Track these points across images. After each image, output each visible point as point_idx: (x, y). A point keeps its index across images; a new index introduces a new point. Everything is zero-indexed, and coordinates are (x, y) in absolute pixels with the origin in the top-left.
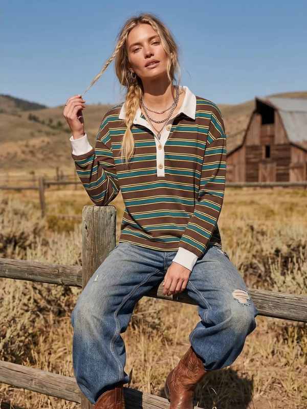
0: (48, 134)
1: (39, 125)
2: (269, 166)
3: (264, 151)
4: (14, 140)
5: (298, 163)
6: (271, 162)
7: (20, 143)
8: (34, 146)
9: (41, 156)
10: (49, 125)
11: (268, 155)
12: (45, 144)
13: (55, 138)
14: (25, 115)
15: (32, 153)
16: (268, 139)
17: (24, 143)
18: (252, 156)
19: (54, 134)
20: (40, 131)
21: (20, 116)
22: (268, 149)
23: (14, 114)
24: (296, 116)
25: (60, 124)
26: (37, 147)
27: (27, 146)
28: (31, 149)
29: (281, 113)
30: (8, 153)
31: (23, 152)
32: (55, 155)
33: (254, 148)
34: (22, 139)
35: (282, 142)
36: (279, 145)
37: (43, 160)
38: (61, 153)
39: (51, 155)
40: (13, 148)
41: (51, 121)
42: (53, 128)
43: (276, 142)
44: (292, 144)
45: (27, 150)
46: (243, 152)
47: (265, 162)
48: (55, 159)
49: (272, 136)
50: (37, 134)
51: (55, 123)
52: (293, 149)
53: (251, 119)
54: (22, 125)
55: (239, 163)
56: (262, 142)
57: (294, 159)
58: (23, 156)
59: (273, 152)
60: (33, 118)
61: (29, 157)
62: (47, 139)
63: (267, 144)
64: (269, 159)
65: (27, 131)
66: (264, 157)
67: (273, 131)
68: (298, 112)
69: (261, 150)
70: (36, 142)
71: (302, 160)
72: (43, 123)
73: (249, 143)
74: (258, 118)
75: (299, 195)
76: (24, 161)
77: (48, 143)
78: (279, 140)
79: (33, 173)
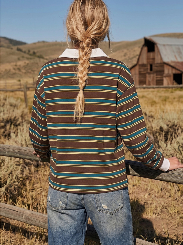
0: (28, 59)
1: (23, 54)
2: (152, 75)
3: (149, 67)
4: (9, 62)
5: (168, 73)
6: (153, 74)
7: (12, 64)
8: (20, 66)
9: (24, 71)
10: (28, 54)
11: (151, 69)
12: (26, 64)
13: (32, 61)
14: (15, 48)
15: (19, 69)
16: (151, 60)
17: (15, 64)
18: (142, 70)
19: (31, 59)
20: (23, 57)
21: (12, 49)
22: (151, 66)
23: (8, 47)
24: (167, 47)
25: (34, 53)
26: (22, 66)
27: (16, 65)
28: (18, 67)
29: (158, 46)
30: (6, 70)
31: (14, 69)
32: (32, 70)
33: (143, 65)
34: (13, 62)
35: (159, 62)
36: (157, 64)
37: (25, 73)
38: (35, 69)
39: (30, 71)
40: (8, 67)
41: (29, 51)
42: (31, 55)
43: (156, 62)
44: (165, 63)
45: (16, 68)
46: (137, 67)
47: (149, 74)
48: (32, 72)
49: (154, 59)
50: (21, 58)
51: (31, 52)
52: (165, 66)
53: (142, 49)
54: (13, 54)
55: (135, 74)
56: (148, 62)
57: (166, 72)
58: (14, 71)
59: (154, 68)
60: (19, 50)
61: (17, 71)
62: (27, 62)
63: (151, 63)
64: (152, 72)
65: (16, 57)
66: (149, 71)
67: (154, 56)
68: (168, 45)
69: (148, 66)
70: (21, 63)
71: (170, 72)
72: (25, 52)
73: (140, 63)
74: (146, 49)
75: (169, 92)
76: (15, 74)
77: (28, 64)
78: (158, 61)
79: (20, 81)
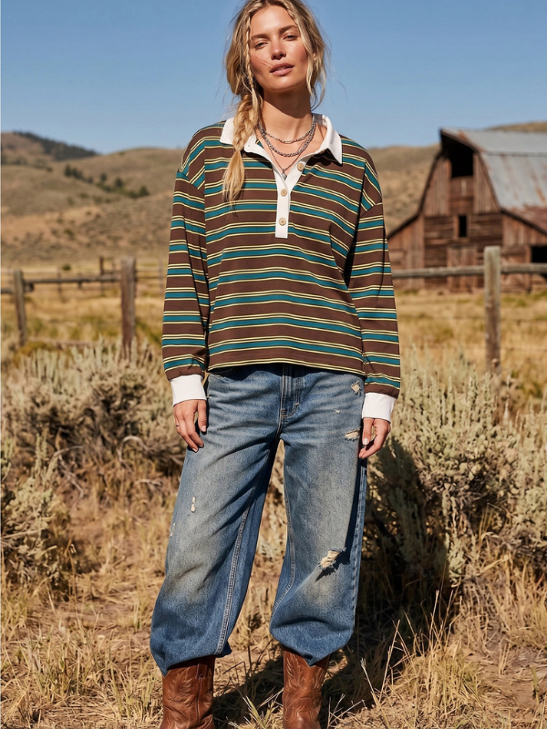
0: (98, 201)
1: (83, 186)
2: (465, 251)
3: (456, 225)
4: (38, 211)
5: (516, 245)
6: (468, 246)
7: (48, 216)
8: (72, 222)
9: (84, 239)
10: (100, 186)
11: (463, 232)
12: (91, 218)
13: (110, 208)
14: (59, 167)
15: (70, 233)
16: (462, 204)
17: (56, 216)
18: (434, 234)
19: (108, 201)
20: (84, 196)
21: (50, 170)
22: (463, 221)
23: (38, 166)
24: (512, 162)
25: (119, 183)
26: (79, 223)
27: (60, 221)
28: (68, 226)
29: (484, 156)
30: (28, 235)
31: (54, 232)
32: (109, 237)
33: (438, 220)
34: (51, 210)
35: (488, 208)
36: (482, 214)
37: (88, 245)
38: (121, 233)
39: (103, 238)
40: (36, 224)
41: (104, 178)
42: (108, 189)
43: (477, 209)
44: (504, 212)
45: (60, 228)
46: (419, 226)
47: (458, 246)
48: (109, 243)
49: (470, 199)
50: (78, 200)
51: (110, 182)
52: (506, 221)
53: (434, 167)
54: (53, 185)
55: (413, 248)
56: (452, 209)
57: (509, 239)
58: (53, 240)
59: (473, 228)
60: (70, 173)
61: (63, 241)
62: (95, 210)
63: (461, 212)
64: (465, 240)
65: (62, 196)
66: (455, 237)
67: (470, 190)
68: (514, 155)
69: (451, 223)
70: (77, 215)
71: (522, 241)
72: (90, 181)
73: (429, 212)
74: (445, 166)
75: (514, 304)
76: (56, 247)
77: (98, 216)
78: (483, 204)
79: (67, 268)
